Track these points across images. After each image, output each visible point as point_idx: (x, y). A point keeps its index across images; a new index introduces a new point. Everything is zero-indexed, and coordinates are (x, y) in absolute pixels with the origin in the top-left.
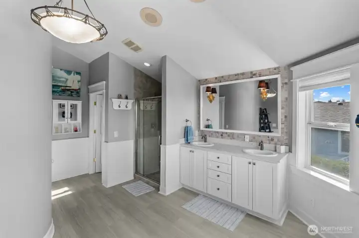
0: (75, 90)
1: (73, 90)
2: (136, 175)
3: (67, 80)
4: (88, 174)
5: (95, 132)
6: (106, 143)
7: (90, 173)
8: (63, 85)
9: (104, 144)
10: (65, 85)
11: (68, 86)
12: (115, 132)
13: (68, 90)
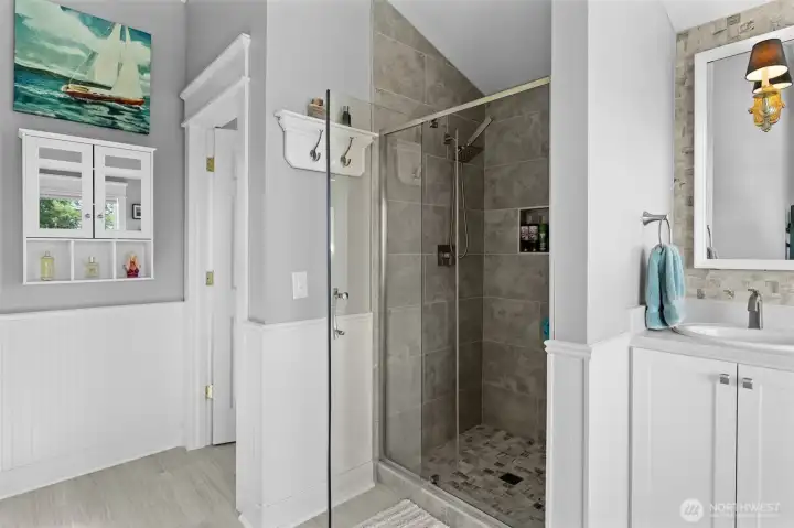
0: (129, 103)
1: (119, 101)
2: (383, 467)
3: (93, 55)
4: (183, 449)
5: (209, 280)
6: (252, 326)
7: (190, 448)
8: (76, 75)
9: (244, 330)
10: (87, 78)
11: (97, 80)
12: (294, 275)
13: (98, 100)
